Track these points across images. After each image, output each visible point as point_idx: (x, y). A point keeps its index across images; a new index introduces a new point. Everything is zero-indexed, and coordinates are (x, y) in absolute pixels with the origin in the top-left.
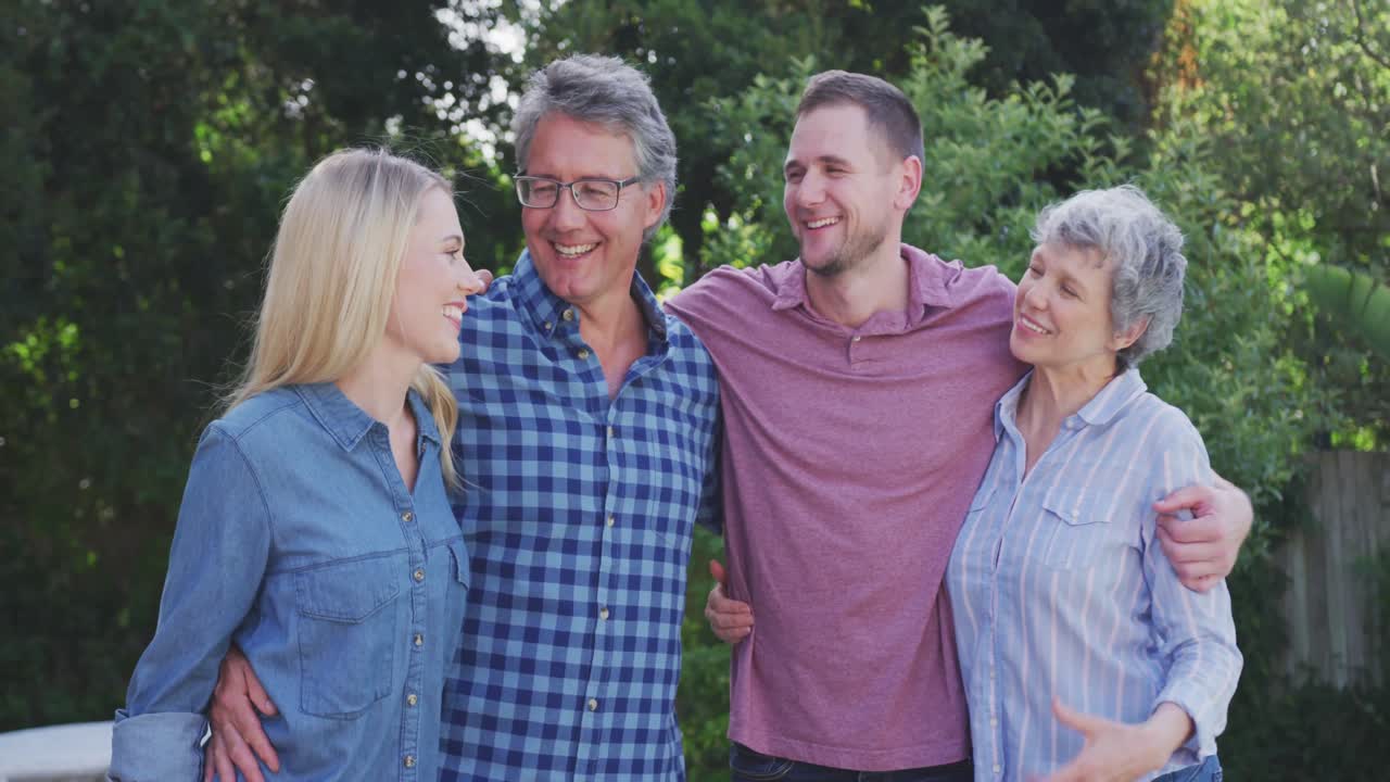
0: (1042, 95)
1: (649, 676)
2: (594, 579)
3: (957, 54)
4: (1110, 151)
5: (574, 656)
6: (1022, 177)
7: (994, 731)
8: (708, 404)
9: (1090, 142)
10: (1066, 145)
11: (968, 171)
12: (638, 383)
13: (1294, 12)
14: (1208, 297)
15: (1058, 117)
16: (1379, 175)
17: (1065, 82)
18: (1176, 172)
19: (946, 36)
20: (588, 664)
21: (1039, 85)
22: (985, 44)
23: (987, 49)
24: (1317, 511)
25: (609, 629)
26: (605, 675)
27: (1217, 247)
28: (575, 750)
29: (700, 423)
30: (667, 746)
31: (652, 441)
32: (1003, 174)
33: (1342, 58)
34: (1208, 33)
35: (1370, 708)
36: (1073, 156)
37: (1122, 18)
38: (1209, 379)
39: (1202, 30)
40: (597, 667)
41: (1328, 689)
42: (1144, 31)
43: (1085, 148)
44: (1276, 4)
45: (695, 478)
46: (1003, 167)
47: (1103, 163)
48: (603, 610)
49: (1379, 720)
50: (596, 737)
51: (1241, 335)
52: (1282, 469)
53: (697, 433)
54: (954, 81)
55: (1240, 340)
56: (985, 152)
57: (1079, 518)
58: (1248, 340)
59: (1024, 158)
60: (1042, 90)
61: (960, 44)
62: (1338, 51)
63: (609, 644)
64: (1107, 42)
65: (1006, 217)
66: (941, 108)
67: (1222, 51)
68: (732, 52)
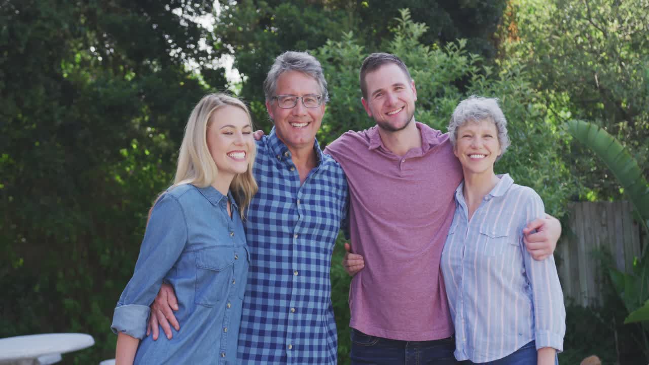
0: (453, 48)
1: (316, 299)
2: (290, 260)
3: (415, 30)
4: (482, 72)
5: (284, 291)
6: (444, 83)
7: (463, 324)
8: (344, 190)
9: (474, 68)
10: (464, 70)
11: (422, 82)
12: (313, 182)
13: (560, 5)
14: (527, 136)
15: (460, 58)
16: (599, 79)
17: (463, 42)
18: (512, 81)
19: (409, 22)
20: (290, 294)
21: (451, 44)
22: (426, 25)
23: (427, 27)
24: (573, 229)
25: (299, 279)
26: (298, 298)
27: (531, 114)
28: (286, 329)
29: (340, 198)
30: (324, 328)
31: (318, 205)
32: (437, 83)
33: (581, 26)
34: (522, 16)
35: (598, 315)
36: (467, 75)
37: (485, 12)
38: (528, 173)
39: (518, 14)
40: (294, 295)
41: (580, 307)
42: (495, 17)
43: (472, 71)
44: (552, 2)
45: (337, 220)
46: (436, 80)
47: (480, 78)
48: (295, 272)
49: (602, 321)
50: (295, 323)
51: (541, 153)
52: (560, 211)
53: (339, 201)
54: (413, 42)
55: (541, 155)
56: (429, 74)
57: (495, 235)
58: (545, 155)
59: (445, 76)
60: (452, 46)
61: (416, 26)
62: (579, 23)
63: (299, 285)
64: (479, 23)
65: (439, 102)
66: (408, 53)
67: (528, 24)
68: (313, 29)
